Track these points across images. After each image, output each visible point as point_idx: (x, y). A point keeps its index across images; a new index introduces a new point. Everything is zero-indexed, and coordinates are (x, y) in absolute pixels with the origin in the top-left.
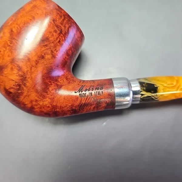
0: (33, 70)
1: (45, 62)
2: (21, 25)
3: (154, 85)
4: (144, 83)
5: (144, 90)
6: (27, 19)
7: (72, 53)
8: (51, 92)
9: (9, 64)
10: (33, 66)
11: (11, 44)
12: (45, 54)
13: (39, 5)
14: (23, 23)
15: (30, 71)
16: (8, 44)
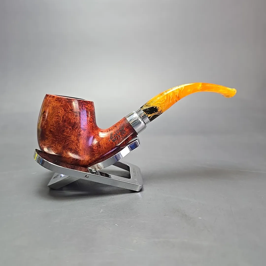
0: (78, 145)
1: (82, 136)
2: (54, 125)
3: (153, 107)
4: (147, 109)
5: (149, 114)
6: (55, 119)
7: (93, 119)
8: (95, 150)
9: (63, 150)
10: (77, 143)
11: (56, 139)
12: (79, 133)
13: (55, 106)
14: (54, 123)
15: (77, 147)
16: (54, 140)
